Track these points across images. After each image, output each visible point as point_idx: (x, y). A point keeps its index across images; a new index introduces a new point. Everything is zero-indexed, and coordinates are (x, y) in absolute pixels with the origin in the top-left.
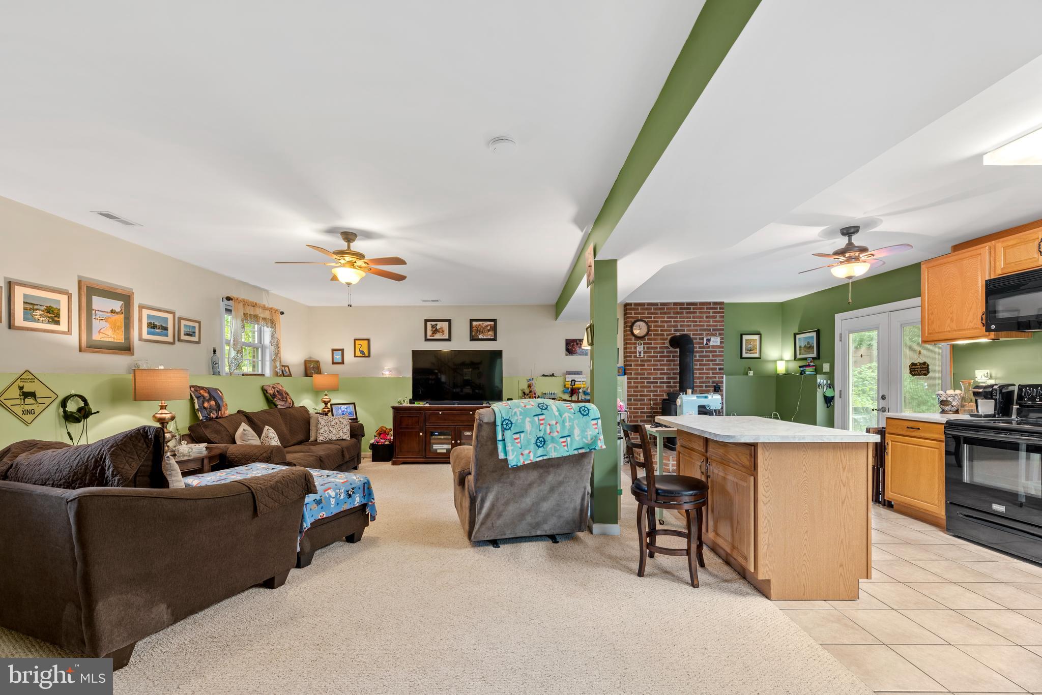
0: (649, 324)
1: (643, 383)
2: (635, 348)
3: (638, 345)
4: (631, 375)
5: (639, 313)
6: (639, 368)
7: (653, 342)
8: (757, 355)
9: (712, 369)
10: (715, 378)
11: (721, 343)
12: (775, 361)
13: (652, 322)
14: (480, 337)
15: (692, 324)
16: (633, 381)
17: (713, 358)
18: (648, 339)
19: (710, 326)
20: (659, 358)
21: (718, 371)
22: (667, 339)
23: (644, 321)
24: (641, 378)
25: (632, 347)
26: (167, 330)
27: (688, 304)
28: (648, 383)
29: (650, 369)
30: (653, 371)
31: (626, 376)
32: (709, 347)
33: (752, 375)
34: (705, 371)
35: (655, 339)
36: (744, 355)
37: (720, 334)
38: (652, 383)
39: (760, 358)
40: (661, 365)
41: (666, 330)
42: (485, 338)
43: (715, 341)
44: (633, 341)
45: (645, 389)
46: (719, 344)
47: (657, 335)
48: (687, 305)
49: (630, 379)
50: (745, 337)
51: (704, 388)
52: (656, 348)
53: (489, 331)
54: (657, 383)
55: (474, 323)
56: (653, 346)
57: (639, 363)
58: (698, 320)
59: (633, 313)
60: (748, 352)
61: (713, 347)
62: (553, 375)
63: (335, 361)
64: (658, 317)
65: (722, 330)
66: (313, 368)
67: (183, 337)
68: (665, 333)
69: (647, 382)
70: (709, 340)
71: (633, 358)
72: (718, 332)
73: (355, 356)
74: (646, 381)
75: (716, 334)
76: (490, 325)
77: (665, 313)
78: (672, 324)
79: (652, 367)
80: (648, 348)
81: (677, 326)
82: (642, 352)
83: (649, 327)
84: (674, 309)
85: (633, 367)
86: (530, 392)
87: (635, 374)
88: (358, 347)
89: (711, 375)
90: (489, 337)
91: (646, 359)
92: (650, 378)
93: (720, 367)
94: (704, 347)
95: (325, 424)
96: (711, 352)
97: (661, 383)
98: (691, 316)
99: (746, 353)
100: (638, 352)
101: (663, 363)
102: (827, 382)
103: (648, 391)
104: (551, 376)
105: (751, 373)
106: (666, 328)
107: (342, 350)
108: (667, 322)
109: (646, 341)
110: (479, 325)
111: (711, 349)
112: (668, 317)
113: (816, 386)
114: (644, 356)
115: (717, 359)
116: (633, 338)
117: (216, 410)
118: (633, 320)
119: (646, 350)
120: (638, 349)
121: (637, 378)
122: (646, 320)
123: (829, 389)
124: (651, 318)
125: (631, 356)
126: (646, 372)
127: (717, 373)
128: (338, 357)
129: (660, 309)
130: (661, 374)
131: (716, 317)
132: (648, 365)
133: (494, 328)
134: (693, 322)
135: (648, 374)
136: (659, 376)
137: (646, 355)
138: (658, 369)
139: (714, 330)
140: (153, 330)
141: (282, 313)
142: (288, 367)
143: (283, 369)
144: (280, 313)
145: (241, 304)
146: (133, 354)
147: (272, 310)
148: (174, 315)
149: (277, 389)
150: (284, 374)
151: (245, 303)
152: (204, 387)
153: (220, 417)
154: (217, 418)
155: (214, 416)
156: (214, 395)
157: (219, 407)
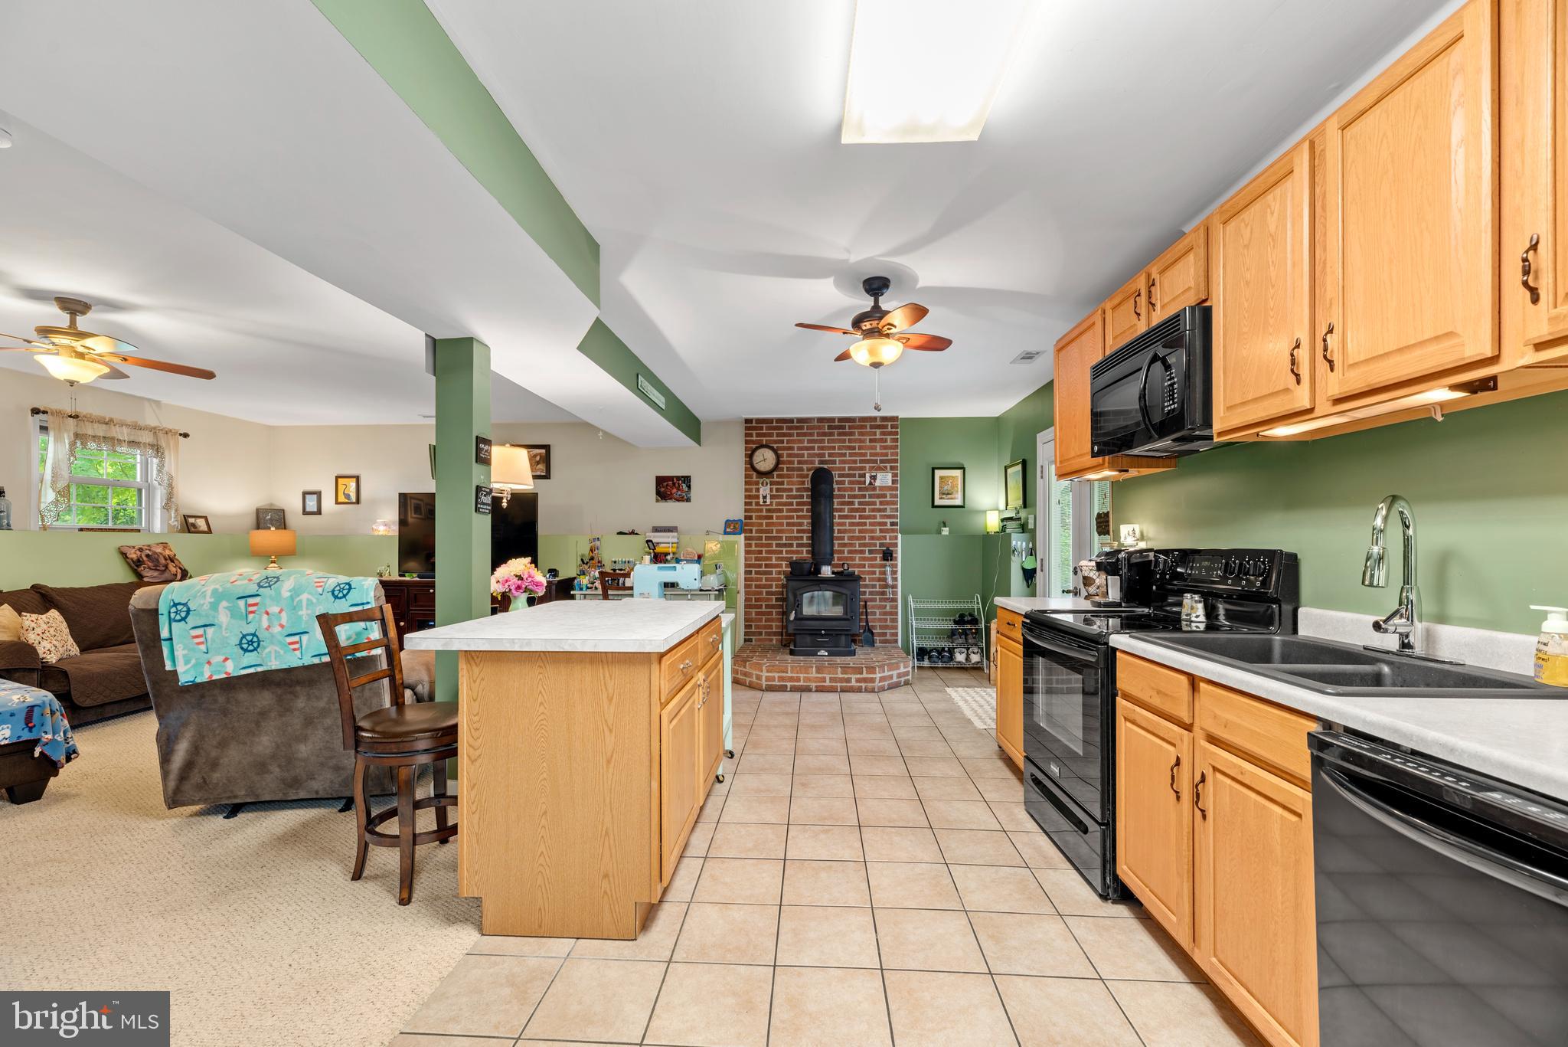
0: (779, 452)
1: (770, 545)
2: (758, 490)
3: (763, 485)
4: (752, 533)
5: (764, 435)
6: (764, 521)
7: (785, 480)
8: (958, 502)
9: (880, 524)
10: (885, 538)
11: (894, 482)
12: (985, 512)
13: (785, 449)
15: (848, 452)
16: (753, 542)
17: (882, 507)
18: (779, 476)
19: (876, 455)
20: (795, 507)
21: (889, 526)
22: (807, 476)
23: (772, 449)
24: (767, 538)
25: (752, 489)
27: (841, 420)
28: (778, 545)
29: (781, 524)
30: (785, 527)
31: (742, 536)
32: (874, 489)
33: (947, 533)
34: (868, 527)
35: (789, 476)
36: (938, 502)
37: (892, 468)
38: (785, 545)
39: (963, 507)
40: (798, 517)
41: (806, 462)
43: (884, 479)
44: (755, 479)
45: (774, 556)
46: (890, 484)
47: (793, 469)
48: (838, 422)
49: (749, 540)
50: (938, 473)
51: (867, 555)
52: (791, 490)
53: (538, 463)
54: (791, 545)
56: (785, 486)
57: (764, 514)
58: (857, 445)
59: (754, 435)
60: (944, 496)
61: (882, 488)
62: (633, 533)
63: (308, 509)
64: (794, 442)
65: (896, 461)
66: (271, 520)
68: (805, 466)
69: (776, 544)
70: (874, 478)
71: (754, 507)
72: (888, 465)
73: (337, 503)
74: (774, 542)
75: (886, 467)
76: (540, 454)
77: (805, 435)
78: (816, 451)
79: (785, 521)
80: (777, 490)
81: (823, 455)
82: (768, 497)
83: (778, 456)
84: (819, 428)
85: (754, 520)
86: (592, 559)
87: (758, 531)
88: (341, 488)
89: (878, 534)
90: (539, 473)
91: (774, 507)
92: (780, 538)
93: (892, 520)
94: (866, 489)
96: (878, 496)
97: (798, 545)
98: (845, 440)
99: (941, 498)
100: (761, 497)
101: (801, 514)
102: (1027, 545)
103: (778, 559)
104: (630, 533)
105: (946, 531)
106: (806, 458)
107: (319, 494)
108: (807, 449)
109: (775, 479)
111: (878, 492)
112: (809, 441)
113: (1009, 551)
114: (771, 502)
115: (888, 507)
116: (755, 474)
118: (754, 446)
119: (774, 493)
120: (761, 492)
121: (760, 538)
122: (775, 446)
123: (1029, 557)
124: (782, 442)
125: (751, 502)
126: (774, 529)
127: (887, 531)
128: (312, 505)
129: (797, 428)
130: (798, 531)
131: (886, 441)
132: (778, 518)
133: (547, 460)
134: (850, 448)
135: (778, 531)
136: (795, 535)
137: (774, 501)
138: (793, 524)
139: (882, 461)
141: (186, 435)
142: (206, 518)
143: (191, 520)
144: (181, 435)
145: (70, 420)
147: (152, 430)
149: (149, 552)
150: (188, 529)
151: (82, 418)
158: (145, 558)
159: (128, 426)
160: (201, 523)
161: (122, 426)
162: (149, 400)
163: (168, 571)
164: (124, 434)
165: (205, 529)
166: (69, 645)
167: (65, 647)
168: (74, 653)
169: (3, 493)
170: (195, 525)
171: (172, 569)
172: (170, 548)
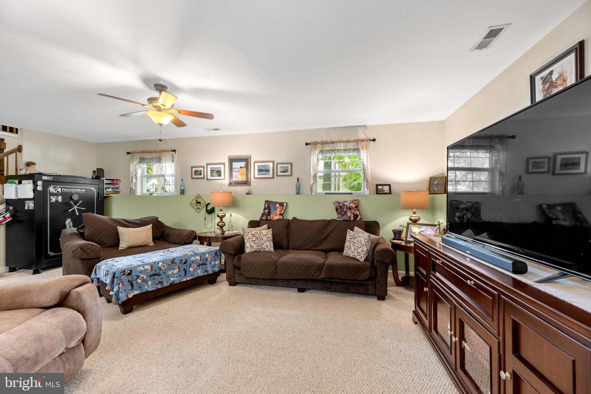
26: (269, 171)
66: (437, 184)
67: (279, 173)
95: (349, 240)
117: (266, 215)
140: (261, 172)
141: (374, 140)
142: (390, 185)
143: (380, 187)
144: (371, 140)
145: (319, 145)
146: (250, 185)
147: (357, 141)
148: (273, 162)
149: (341, 205)
150: (378, 192)
151: (323, 143)
152: (270, 201)
153: (269, 220)
154: (267, 219)
155: (264, 218)
156: (271, 206)
157: (269, 213)
158: (339, 208)
159: (343, 142)
160: (386, 188)
162: (360, 126)
164: (342, 146)
165: (388, 191)
166: (264, 246)
167: (261, 247)
168: (268, 250)
169: (298, 179)
170: (382, 190)
171: (349, 214)
172: (359, 203)
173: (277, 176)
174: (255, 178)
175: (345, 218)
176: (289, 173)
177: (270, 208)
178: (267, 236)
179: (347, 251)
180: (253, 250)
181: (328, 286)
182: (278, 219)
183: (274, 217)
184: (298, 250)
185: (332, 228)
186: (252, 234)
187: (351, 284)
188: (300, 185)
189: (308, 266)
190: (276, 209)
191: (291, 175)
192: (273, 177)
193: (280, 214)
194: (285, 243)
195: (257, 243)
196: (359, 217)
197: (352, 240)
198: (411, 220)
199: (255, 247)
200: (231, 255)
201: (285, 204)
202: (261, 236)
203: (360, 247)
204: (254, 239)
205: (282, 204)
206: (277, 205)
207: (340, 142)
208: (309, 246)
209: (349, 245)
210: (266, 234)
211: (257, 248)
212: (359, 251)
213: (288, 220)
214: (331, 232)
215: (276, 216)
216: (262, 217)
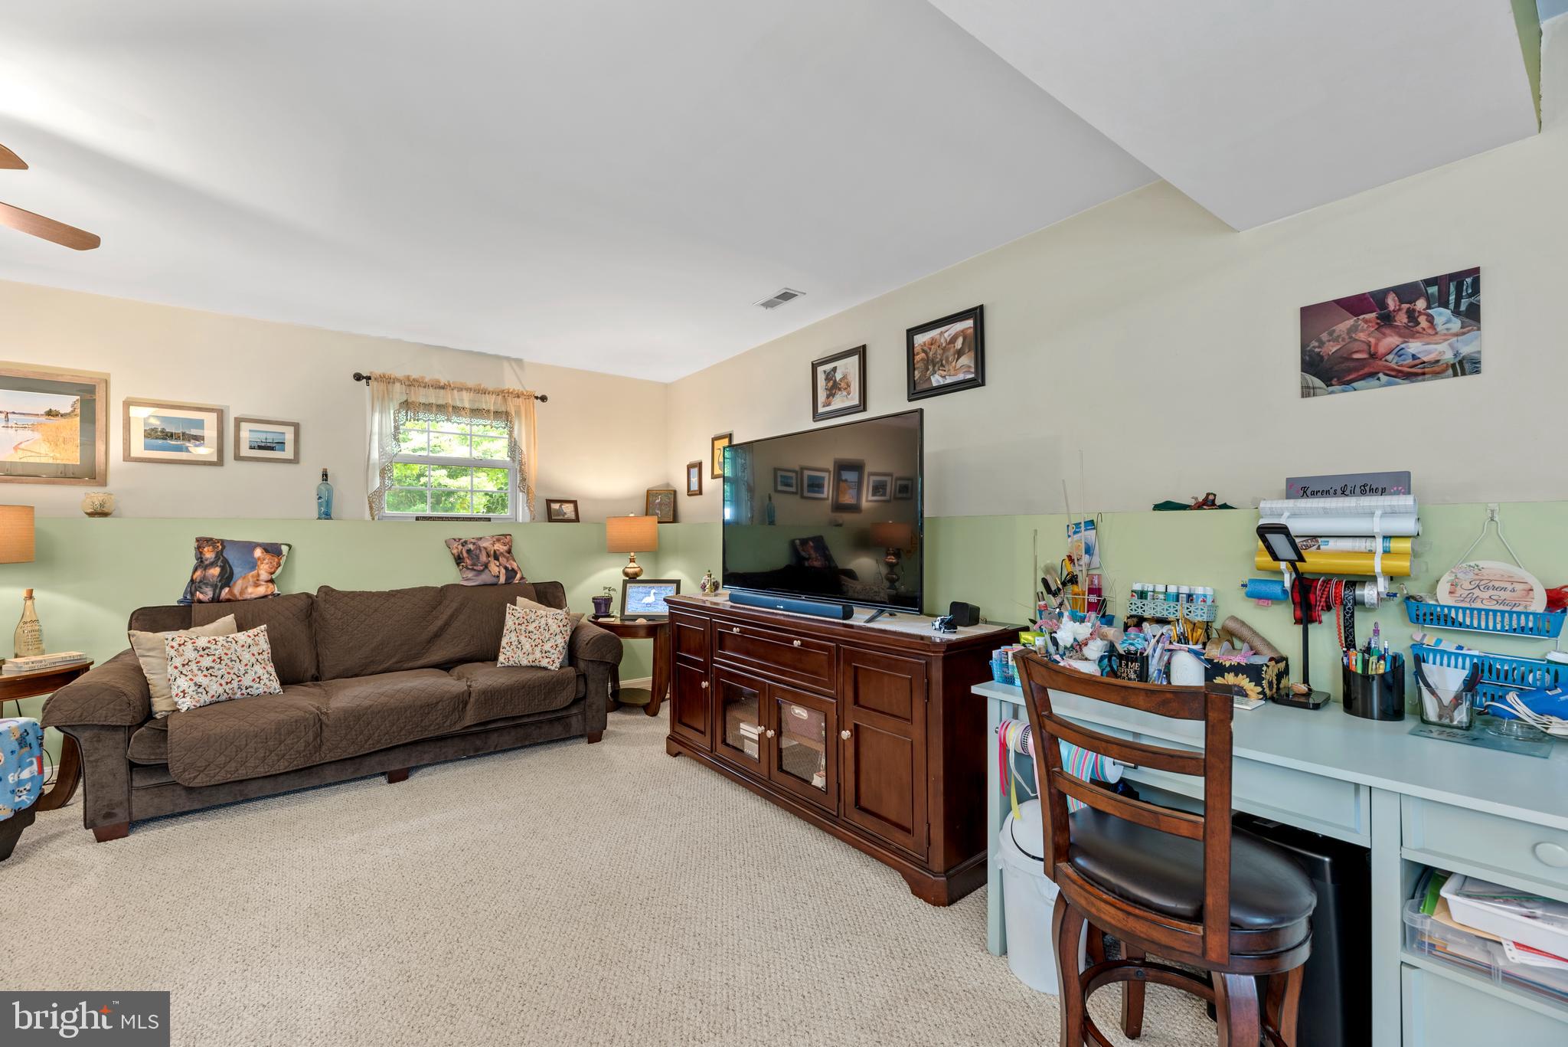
14: (936, 380)
26: (203, 440)
42: (949, 380)
53: (960, 353)
55: (920, 339)
62: (1208, 503)
63: (692, 488)
66: (660, 504)
67: (245, 451)
73: (713, 475)
88: (717, 454)
90: (961, 377)
95: (513, 628)
104: (1200, 506)
107: (699, 466)
110: (933, 342)
117: (215, 587)
128: (695, 482)
133: (977, 343)
140: (160, 442)
141: (543, 399)
142: (575, 502)
143: (555, 506)
144: (537, 398)
145: (398, 385)
146: (104, 484)
147: (504, 394)
148: (221, 414)
149: (471, 547)
150: (551, 517)
151: (411, 383)
152: (222, 542)
153: (228, 600)
154: (216, 600)
155: (205, 595)
156: (230, 555)
157: (227, 578)
158: (465, 555)
159: (469, 390)
160: (568, 509)
161: (462, 390)
162: (508, 359)
163: (487, 571)
164: (465, 400)
165: (573, 516)
166: (247, 681)
167: (235, 684)
168: (261, 691)
169: (325, 476)
170: (560, 512)
171: (494, 568)
172: (511, 541)
173: (238, 457)
174: (127, 457)
175: (485, 578)
176: (289, 453)
177: (226, 561)
178: (254, 649)
179: (513, 654)
180: (205, 699)
181: (478, 743)
182: (265, 597)
183: (250, 590)
184: (356, 676)
185: (454, 605)
186: (196, 649)
187: (532, 724)
188: (330, 491)
189: (428, 706)
190: (253, 565)
191: (296, 460)
192: (220, 462)
193: (272, 581)
194: (306, 662)
195: (220, 673)
196: (518, 576)
197: (523, 627)
198: (626, 574)
199: (215, 689)
200: (115, 728)
201: (285, 549)
202: (232, 650)
203: (549, 640)
204: (207, 662)
205: (273, 550)
206: (258, 553)
207: (460, 389)
208: (394, 660)
209: (514, 638)
210: (250, 641)
211: (221, 690)
212: (547, 647)
213: (308, 596)
214: (452, 617)
215: (256, 585)
216: (193, 594)
